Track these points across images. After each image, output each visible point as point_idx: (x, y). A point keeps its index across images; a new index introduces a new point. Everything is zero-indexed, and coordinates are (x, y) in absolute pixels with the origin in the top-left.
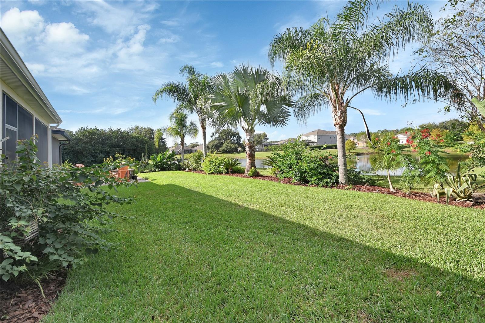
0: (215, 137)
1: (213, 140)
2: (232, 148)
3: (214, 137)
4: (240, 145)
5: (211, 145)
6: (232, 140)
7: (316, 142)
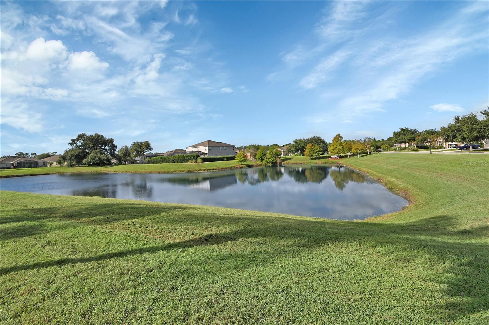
0: (77, 145)
1: (73, 149)
2: (102, 159)
3: (75, 145)
4: (114, 156)
5: (69, 155)
6: (103, 149)
7: (206, 154)
